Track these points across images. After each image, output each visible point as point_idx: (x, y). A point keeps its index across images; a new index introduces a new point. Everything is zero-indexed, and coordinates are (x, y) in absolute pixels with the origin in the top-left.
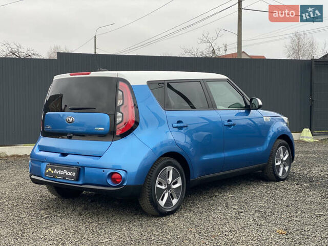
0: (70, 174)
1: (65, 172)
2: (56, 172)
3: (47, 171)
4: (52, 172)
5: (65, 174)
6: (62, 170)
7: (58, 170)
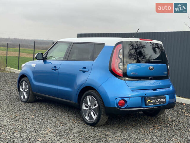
0: (162, 100)
1: (159, 100)
2: (153, 101)
3: (148, 102)
4: (151, 101)
5: (160, 101)
6: (157, 99)
7: (154, 100)
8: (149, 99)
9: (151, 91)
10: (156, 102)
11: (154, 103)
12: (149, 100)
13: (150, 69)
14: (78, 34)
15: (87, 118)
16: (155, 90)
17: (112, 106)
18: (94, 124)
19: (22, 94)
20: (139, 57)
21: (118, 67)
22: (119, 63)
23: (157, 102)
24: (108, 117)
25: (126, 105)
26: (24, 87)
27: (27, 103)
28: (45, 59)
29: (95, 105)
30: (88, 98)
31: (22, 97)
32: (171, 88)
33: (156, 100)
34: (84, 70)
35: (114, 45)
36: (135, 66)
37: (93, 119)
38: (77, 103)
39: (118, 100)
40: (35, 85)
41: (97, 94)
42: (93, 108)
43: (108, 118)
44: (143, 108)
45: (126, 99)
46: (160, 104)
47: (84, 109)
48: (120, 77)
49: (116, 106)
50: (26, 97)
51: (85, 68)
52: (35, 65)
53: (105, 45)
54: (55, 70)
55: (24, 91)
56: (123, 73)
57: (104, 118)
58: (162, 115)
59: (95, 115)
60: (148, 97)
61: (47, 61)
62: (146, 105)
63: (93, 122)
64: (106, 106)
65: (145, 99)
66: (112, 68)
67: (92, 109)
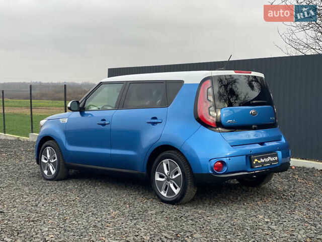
0: (273, 159)
1: (269, 159)
2: (262, 160)
3: (254, 163)
4: (259, 162)
6: (266, 157)
7: (263, 159)
8: (256, 158)
9: (258, 146)
10: (265, 163)
11: (262, 164)
12: (256, 160)
13: (252, 113)
14: (109, 69)
15: (164, 194)
16: (262, 144)
17: (204, 172)
18: (176, 202)
19: (46, 168)
20: (230, 97)
21: (208, 113)
22: (209, 108)
23: (267, 163)
24: (197, 188)
25: (225, 169)
26: (48, 156)
27: (56, 181)
28: (82, 110)
29: (177, 173)
30: (165, 162)
31: (46, 172)
32: (283, 140)
33: (265, 159)
34: (154, 122)
35: (199, 83)
36: (228, 110)
37: (175, 193)
38: (145, 173)
39: (213, 162)
40: (69, 151)
41: (179, 155)
42: (174, 177)
43: (196, 191)
44: (248, 172)
45: (224, 160)
46: (271, 164)
47: (157, 181)
48: (212, 127)
49: (211, 172)
50: (53, 172)
51: (155, 118)
52: (66, 120)
53: (185, 83)
54: (104, 125)
55: (49, 162)
56: (216, 122)
57: (191, 191)
58: (267, 185)
59: (176, 188)
60: (255, 154)
61: (86, 112)
62: (252, 167)
63: (174, 199)
64: (195, 172)
65: (250, 157)
66: (199, 116)
67: (173, 179)
